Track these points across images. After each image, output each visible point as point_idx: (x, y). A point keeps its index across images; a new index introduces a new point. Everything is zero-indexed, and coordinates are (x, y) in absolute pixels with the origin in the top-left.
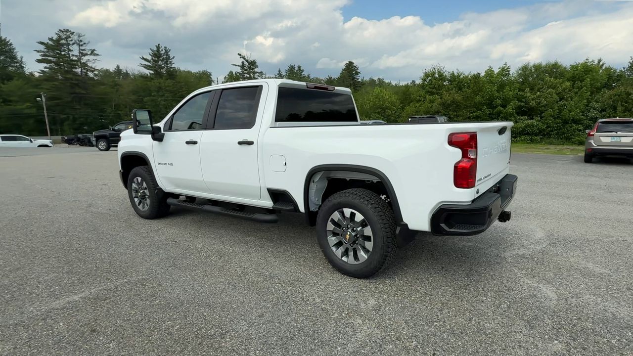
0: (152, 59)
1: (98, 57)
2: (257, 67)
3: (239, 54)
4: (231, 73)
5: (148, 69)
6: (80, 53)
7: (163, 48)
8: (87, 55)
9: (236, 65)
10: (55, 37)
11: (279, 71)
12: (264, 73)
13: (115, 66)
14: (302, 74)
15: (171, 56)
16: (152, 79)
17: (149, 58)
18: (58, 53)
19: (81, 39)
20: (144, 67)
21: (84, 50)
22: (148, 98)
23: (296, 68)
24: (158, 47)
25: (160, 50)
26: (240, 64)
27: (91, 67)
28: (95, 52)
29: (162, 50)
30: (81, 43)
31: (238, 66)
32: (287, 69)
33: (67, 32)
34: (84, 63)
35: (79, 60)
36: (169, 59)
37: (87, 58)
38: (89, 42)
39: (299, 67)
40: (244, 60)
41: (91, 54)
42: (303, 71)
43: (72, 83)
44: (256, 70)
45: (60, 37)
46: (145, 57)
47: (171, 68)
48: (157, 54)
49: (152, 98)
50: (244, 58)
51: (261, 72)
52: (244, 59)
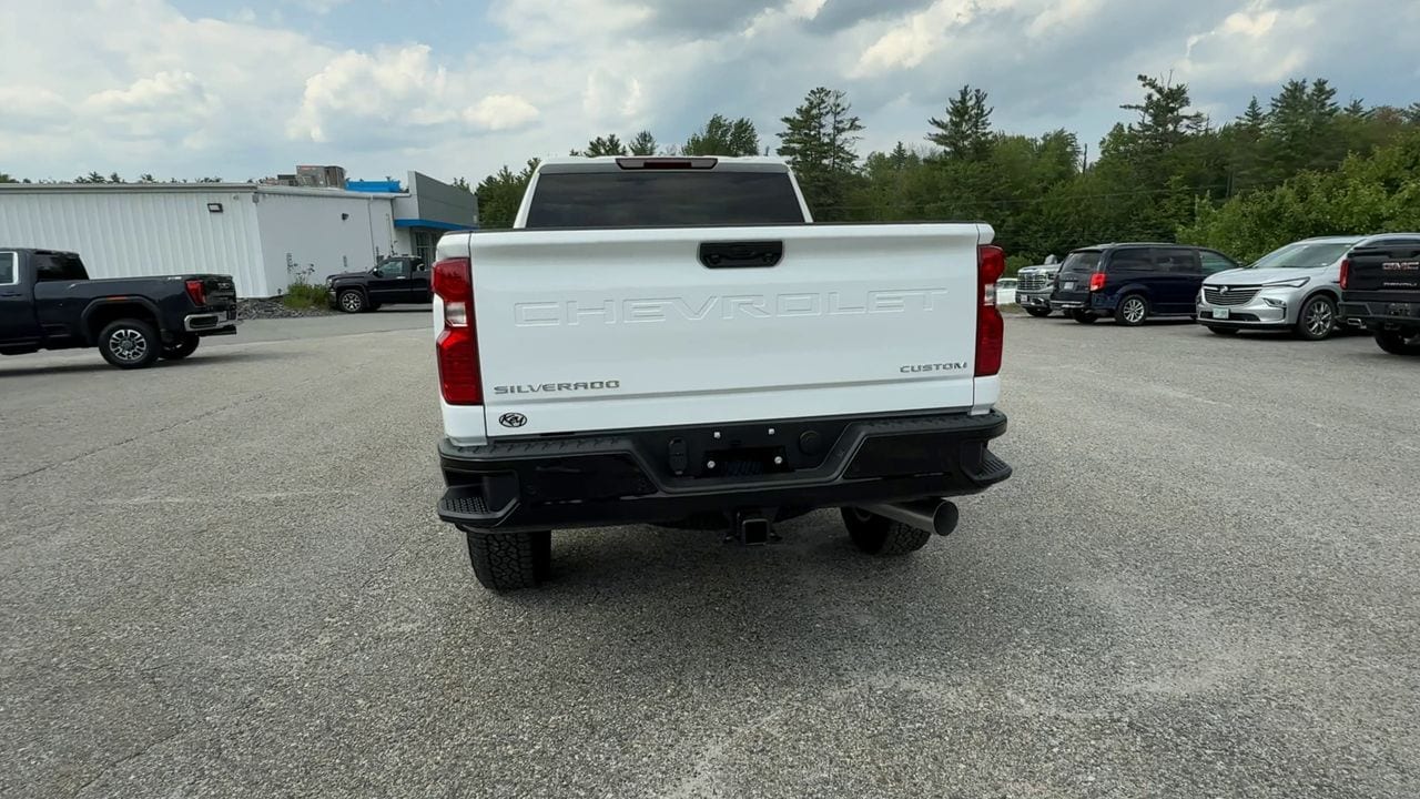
0: (951, 120)
1: (860, 131)
2: (1186, 102)
3: (1140, 77)
4: (1119, 127)
5: (942, 144)
6: (835, 128)
7: (973, 92)
8: (843, 130)
9: (1130, 107)
10: (806, 105)
11: (1253, 105)
12: (1205, 116)
13: (895, 146)
14: (1329, 102)
15: (986, 109)
16: (944, 163)
17: (946, 119)
18: (806, 134)
19: (839, 101)
20: (935, 140)
21: (841, 122)
22: (932, 205)
23: (1310, 89)
24: (964, 93)
25: (968, 98)
26: (1143, 103)
27: (848, 153)
28: (857, 123)
29: (971, 99)
30: (839, 109)
31: (1137, 107)
32: (1278, 97)
33: (820, 93)
34: (839, 146)
35: (833, 141)
36: (982, 116)
37: (844, 135)
38: (850, 106)
39: (1320, 85)
40: (1152, 91)
41: (850, 128)
42: (1332, 92)
43: (819, 187)
44: (1184, 111)
45: (811, 103)
46: (937, 119)
47: (984, 134)
48: (960, 111)
49: (939, 204)
50: (1153, 85)
51: (1198, 116)
52: (1154, 87)
